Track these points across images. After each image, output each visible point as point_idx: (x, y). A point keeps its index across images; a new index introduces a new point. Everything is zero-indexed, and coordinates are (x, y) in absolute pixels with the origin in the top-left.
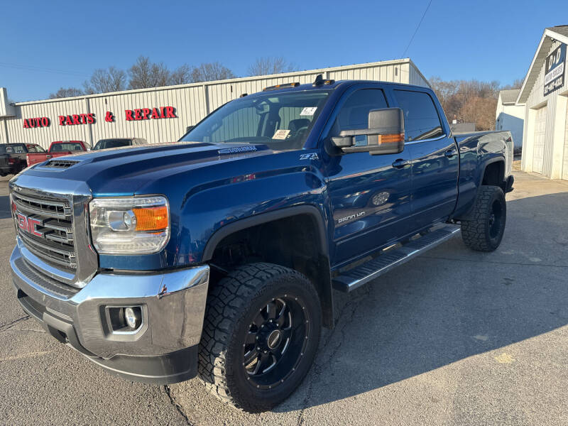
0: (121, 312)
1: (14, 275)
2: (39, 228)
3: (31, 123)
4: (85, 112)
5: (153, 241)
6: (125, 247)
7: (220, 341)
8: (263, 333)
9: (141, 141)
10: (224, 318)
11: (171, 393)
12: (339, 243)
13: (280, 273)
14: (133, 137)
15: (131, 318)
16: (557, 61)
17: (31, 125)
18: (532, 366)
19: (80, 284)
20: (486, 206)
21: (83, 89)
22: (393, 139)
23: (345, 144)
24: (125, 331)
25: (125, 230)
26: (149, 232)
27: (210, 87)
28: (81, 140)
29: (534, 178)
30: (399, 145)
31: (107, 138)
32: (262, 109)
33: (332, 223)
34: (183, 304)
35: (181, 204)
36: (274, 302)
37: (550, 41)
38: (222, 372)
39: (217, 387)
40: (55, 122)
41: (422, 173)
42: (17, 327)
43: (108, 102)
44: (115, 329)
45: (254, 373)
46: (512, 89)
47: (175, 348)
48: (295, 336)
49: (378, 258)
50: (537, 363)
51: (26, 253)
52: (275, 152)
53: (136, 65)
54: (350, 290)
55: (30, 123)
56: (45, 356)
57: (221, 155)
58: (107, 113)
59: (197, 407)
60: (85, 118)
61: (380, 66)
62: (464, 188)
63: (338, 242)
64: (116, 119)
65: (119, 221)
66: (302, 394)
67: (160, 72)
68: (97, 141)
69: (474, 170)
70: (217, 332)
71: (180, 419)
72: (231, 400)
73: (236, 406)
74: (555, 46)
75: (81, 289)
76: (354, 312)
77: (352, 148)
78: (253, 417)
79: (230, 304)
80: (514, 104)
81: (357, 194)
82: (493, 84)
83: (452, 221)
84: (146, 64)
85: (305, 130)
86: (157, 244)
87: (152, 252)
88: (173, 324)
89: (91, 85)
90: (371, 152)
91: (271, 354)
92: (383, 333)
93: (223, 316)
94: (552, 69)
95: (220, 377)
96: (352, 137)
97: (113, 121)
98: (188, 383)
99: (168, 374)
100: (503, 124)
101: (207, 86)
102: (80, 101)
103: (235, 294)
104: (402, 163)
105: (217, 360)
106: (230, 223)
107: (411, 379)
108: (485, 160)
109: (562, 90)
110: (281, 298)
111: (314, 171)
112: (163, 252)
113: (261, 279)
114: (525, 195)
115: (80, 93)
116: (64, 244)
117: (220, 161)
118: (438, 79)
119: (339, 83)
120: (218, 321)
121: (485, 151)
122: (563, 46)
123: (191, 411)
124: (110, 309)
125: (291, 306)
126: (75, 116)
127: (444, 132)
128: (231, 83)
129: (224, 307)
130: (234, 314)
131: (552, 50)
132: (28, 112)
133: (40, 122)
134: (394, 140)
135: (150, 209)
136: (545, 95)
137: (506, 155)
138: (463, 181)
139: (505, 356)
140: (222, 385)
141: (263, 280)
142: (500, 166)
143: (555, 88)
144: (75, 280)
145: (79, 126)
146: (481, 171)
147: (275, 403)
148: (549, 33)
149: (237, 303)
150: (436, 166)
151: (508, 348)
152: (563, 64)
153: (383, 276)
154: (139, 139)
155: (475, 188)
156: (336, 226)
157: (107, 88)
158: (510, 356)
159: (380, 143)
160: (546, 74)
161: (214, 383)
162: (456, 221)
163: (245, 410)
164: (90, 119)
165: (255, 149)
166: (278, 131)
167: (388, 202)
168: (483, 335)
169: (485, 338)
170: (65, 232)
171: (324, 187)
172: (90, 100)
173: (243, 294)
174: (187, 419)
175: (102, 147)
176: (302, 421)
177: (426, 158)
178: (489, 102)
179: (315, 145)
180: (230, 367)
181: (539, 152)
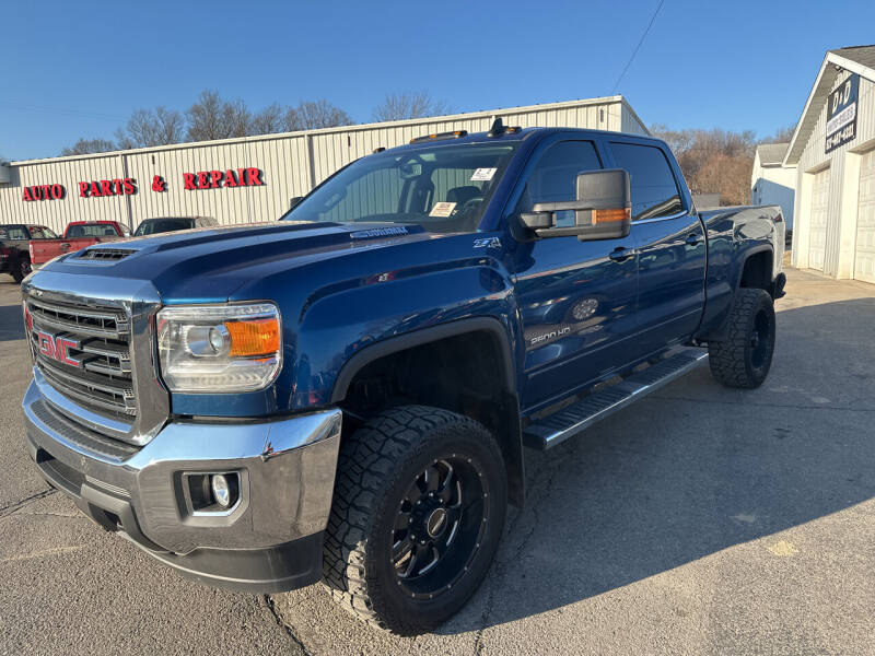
0: (206, 482)
1: (30, 425)
2: (73, 353)
3: (36, 194)
4: (121, 177)
5: (255, 372)
6: (212, 382)
7: (356, 526)
8: (420, 513)
9: (209, 221)
10: (363, 489)
11: (275, 608)
12: (531, 376)
13: (446, 420)
14: (195, 215)
15: (221, 491)
16: (846, 100)
17: (35, 197)
18: (824, 559)
19: (141, 439)
20: (746, 319)
21: (116, 141)
22: (615, 216)
23: (540, 224)
24: (211, 510)
25: (212, 356)
26: (250, 358)
27: (315, 138)
28: (113, 220)
29: (810, 277)
30: (624, 226)
31: (156, 216)
32: (410, 170)
33: (522, 344)
34: (299, 470)
35: (299, 315)
36: (436, 466)
37: (835, 69)
38: (361, 573)
39: (352, 597)
40: (73, 191)
41: (647, 270)
42: (28, 509)
43: (156, 161)
44: (197, 508)
45: (406, 574)
46: (775, 142)
47: (286, 536)
48: (467, 517)
49: (586, 399)
50: (832, 555)
51: (48, 392)
52: (434, 237)
53: (199, 103)
54: (547, 447)
55: (34, 193)
56: (76, 553)
57: (354, 240)
58: (155, 178)
59: (317, 628)
60: (121, 186)
61: (578, 107)
62: (713, 292)
63: (531, 372)
64: (169, 187)
65: (202, 342)
66: (479, 606)
67: (236, 114)
68: (140, 222)
69: (728, 265)
70: (352, 511)
71: (293, 648)
72: (374, 616)
73: (381, 625)
74: (842, 78)
75: (143, 447)
76: (550, 482)
77: (551, 229)
78: (405, 642)
79: (372, 468)
80: (779, 166)
81: (550, 302)
82: (747, 135)
83: (694, 342)
84: (213, 102)
85: (479, 202)
86: (262, 377)
87: (254, 388)
88: (285, 500)
89: (128, 135)
90: (580, 237)
91: (431, 545)
92: (598, 512)
93: (361, 487)
94: (836, 114)
95: (355, 581)
96: (552, 213)
97: (165, 190)
98: (302, 592)
99: (279, 576)
100: (763, 196)
101: (310, 136)
102: (112, 159)
103: (379, 453)
104: (625, 254)
105: (353, 555)
106: (366, 347)
107: (643, 581)
108: (745, 249)
109: (852, 145)
110: (447, 460)
111: (495, 265)
112: (271, 388)
113: (417, 429)
114: (800, 304)
115: (110, 147)
116: (113, 377)
117: (353, 249)
118: (662, 128)
119: (528, 131)
120: (353, 495)
121: (744, 237)
122: (855, 78)
123: (309, 635)
124: (189, 477)
125: (462, 473)
126: (105, 183)
127: (683, 206)
128: (348, 131)
129: (362, 473)
130: (378, 484)
131: (838, 84)
132: (31, 177)
133: (49, 191)
134: (616, 218)
135: (251, 323)
136: (827, 152)
137: (775, 241)
138: (711, 281)
139: (783, 545)
140: (360, 593)
141: (421, 432)
142: (766, 258)
143: (843, 142)
144: (132, 433)
145: (111, 197)
146: (739, 265)
147: (438, 620)
148: (832, 58)
149: (383, 467)
150: (668, 260)
151: (785, 533)
152: (854, 105)
153: (596, 426)
154: (206, 218)
155: (729, 292)
156: (528, 349)
157: (153, 140)
158: (790, 546)
159: (594, 222)
160: (829, 119)
161: (346, 590)
162: (699, 342)
163: (395, 632)
164: (129, 187)
165: (405, 231)
166: (439, 204)
167: (596, 315)
168: (747, 514)
169: (751, 519)
170: (117, 359)
171: (510, 290)
172: (128, 157)
173: (390, 453)
174: (303, 648)
175: (148, 232)
176: (481, 647)
177: (651, 247)
178: (740, 163)
179: (495, 226)
180: (372, 565)
181: (818, 238)
